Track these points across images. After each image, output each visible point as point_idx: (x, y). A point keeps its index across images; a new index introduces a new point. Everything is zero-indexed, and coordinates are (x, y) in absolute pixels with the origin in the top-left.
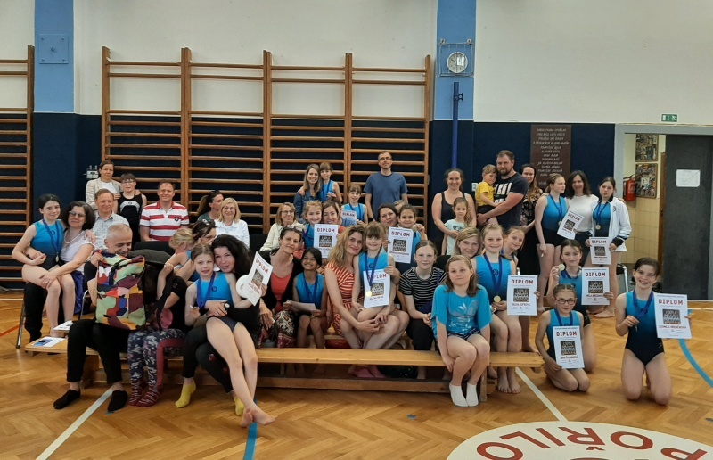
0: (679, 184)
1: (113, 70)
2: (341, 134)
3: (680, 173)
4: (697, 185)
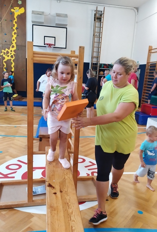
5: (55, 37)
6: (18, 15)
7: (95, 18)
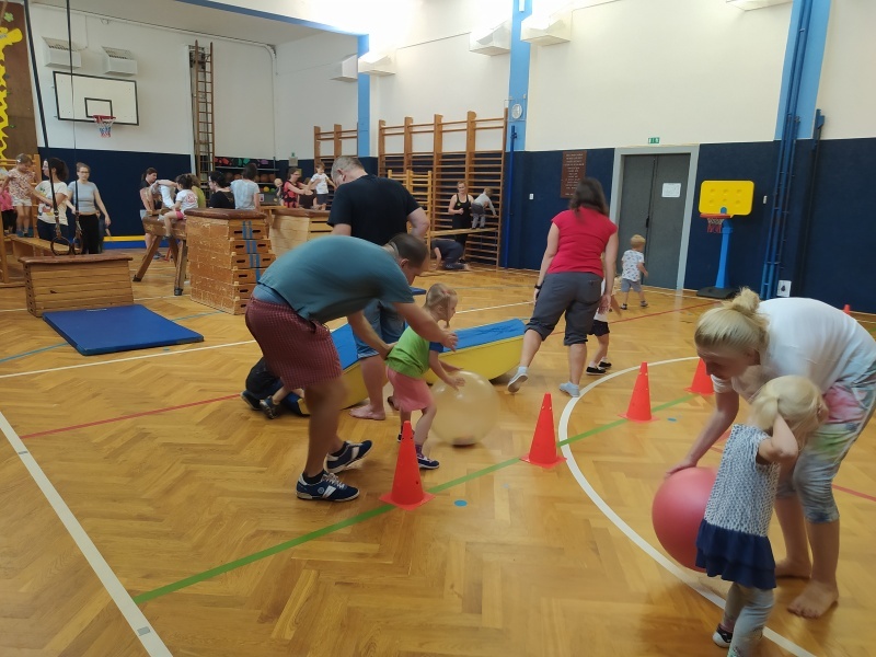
0: (664, 195)
1: (387, 132)
2: (464, 163)
3: (665, 185)
4: (678, 195)
5: (110, 101)
6: (7, 46)
7: (191, 61)
